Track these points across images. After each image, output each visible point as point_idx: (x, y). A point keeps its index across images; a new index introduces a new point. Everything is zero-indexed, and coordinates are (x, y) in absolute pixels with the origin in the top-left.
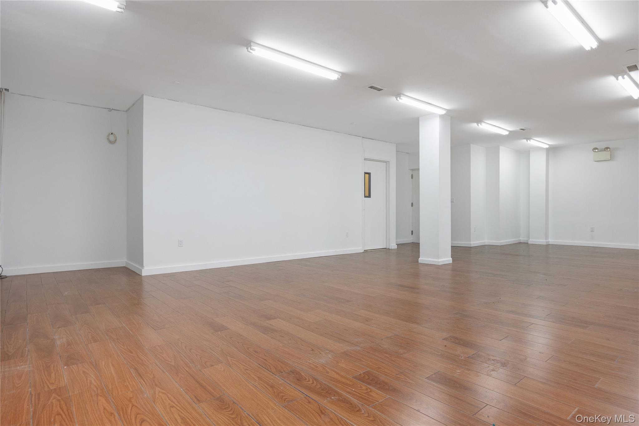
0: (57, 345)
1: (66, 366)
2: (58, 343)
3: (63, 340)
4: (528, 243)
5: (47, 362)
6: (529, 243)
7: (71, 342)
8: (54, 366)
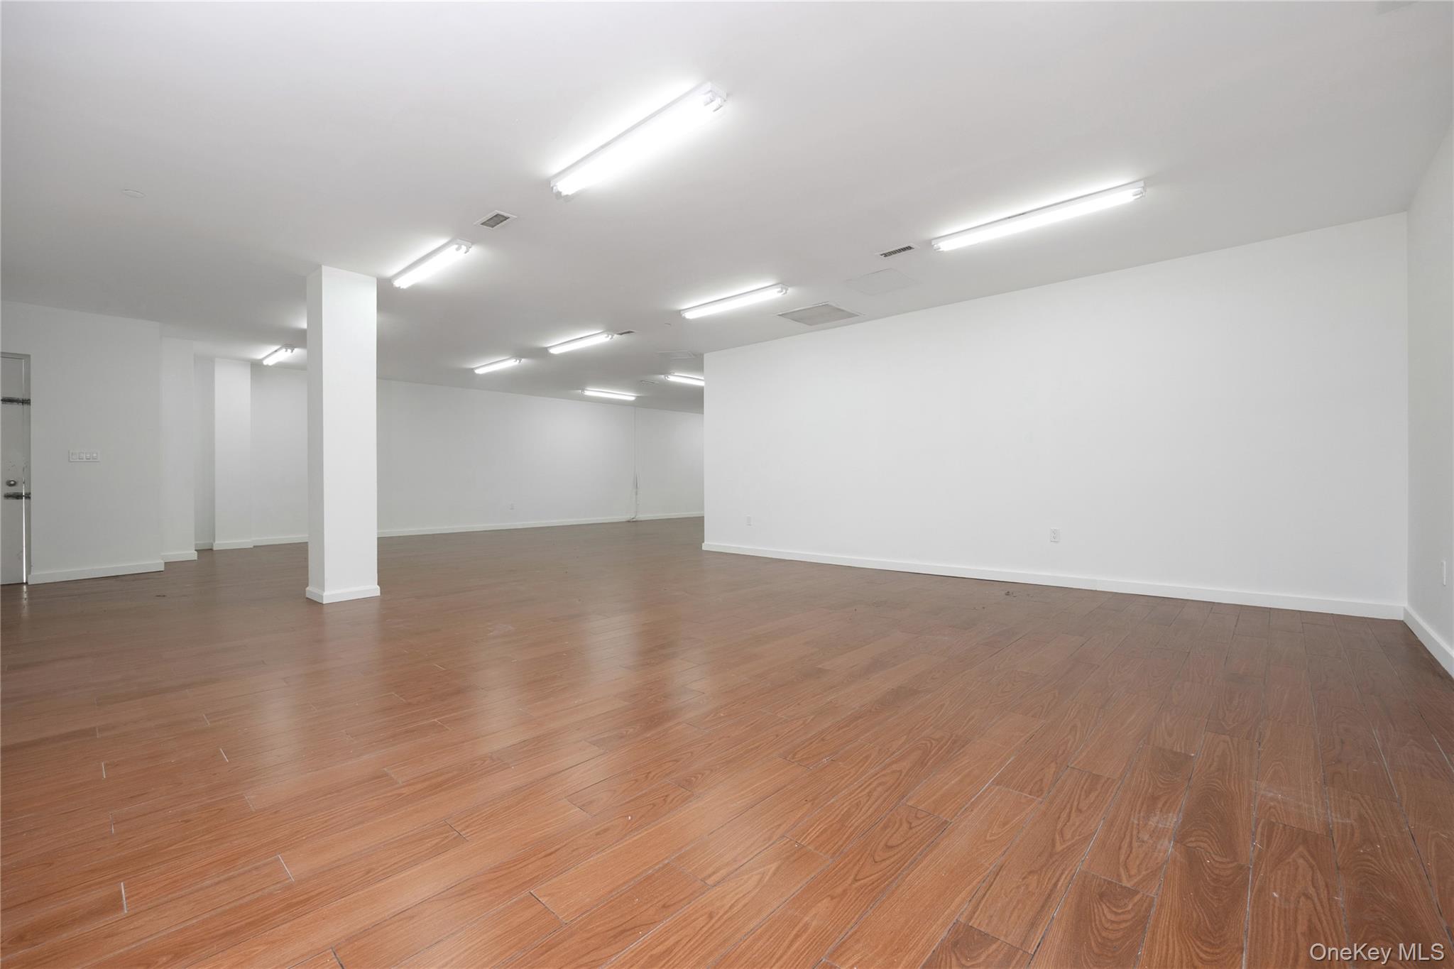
0: (1181, 814)
1: (1190, 756)
2: (1172, 821)
3: (1158, 822)
4: (211, 550)
5: (1219, 782)
6: (215, 549)
7: (1145, 806)
8: (1210, 766)
